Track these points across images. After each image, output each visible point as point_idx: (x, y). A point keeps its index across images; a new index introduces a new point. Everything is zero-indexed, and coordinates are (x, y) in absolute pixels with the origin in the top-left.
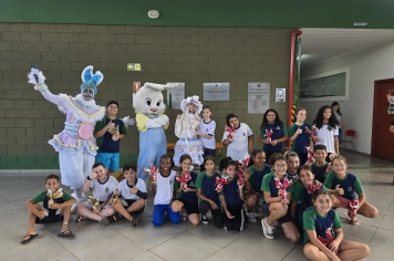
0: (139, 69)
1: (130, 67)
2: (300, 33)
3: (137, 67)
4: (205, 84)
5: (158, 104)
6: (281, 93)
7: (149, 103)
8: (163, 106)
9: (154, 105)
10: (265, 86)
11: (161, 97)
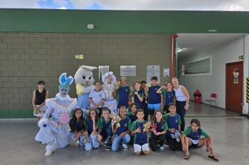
0: (82, 58)
1: (77, 57)
2: (177, 37)
3: (81, 57)
4: (122, 67)
5: (90, 78)
6: (167, 71)
7: (84, 78)
8: (92, 80)
9: (87, 79)
10: (157, 67)
11: (91, 74)
